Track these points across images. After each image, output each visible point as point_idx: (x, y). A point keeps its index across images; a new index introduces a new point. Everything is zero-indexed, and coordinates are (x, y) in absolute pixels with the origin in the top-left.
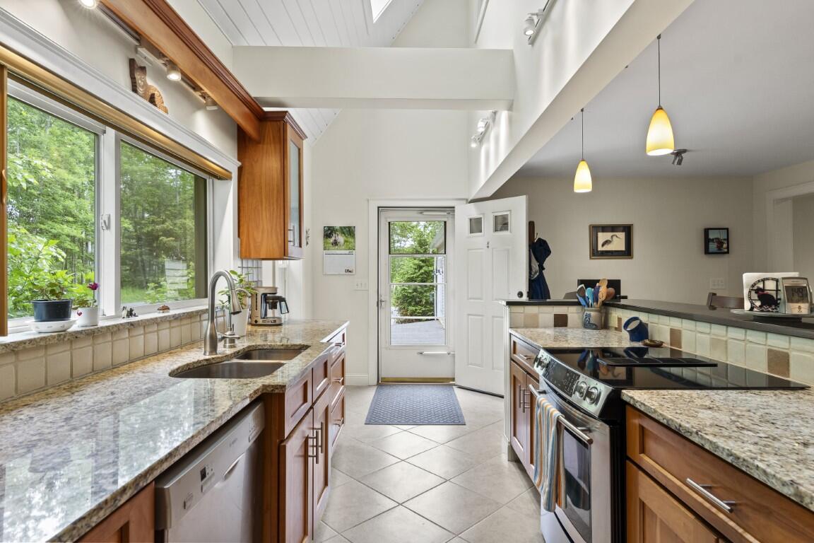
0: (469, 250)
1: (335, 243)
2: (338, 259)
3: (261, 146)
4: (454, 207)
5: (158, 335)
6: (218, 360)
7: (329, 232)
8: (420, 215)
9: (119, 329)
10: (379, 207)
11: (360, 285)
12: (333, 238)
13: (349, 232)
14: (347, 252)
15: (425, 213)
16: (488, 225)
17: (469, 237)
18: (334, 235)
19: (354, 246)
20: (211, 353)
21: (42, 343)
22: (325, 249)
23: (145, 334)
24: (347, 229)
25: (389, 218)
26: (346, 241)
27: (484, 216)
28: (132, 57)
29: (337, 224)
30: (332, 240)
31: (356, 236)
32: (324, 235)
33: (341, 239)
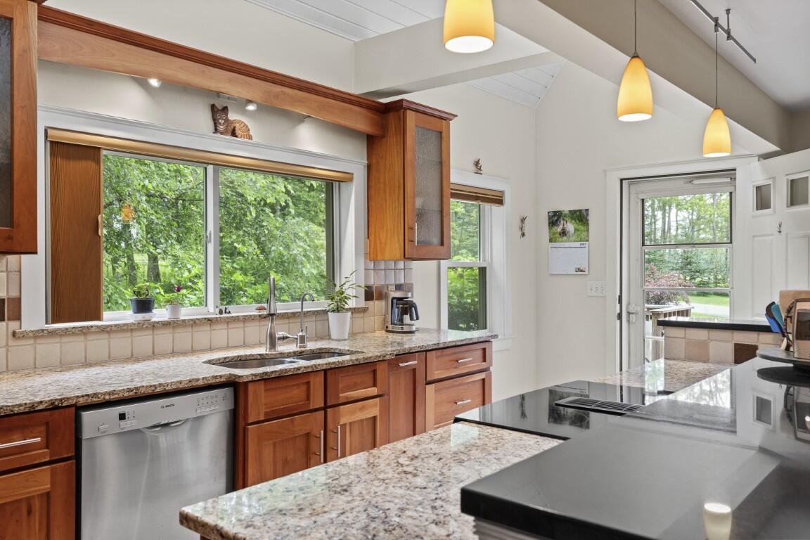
0: (754, 236)
1: (564, 233)
2: (568, 254)
3: (384, 140)
4: (735, 170)
5: (244, 331)
6: (272, 356)
7: (555, 218)
8: (689, 185)
9: (195, 323)
10: (622, 180)
11: (594, 289)
12: (561, 226)
13: (581, 217)
14: (578, 244)
15: (696, 182)
16: (779, 196)
17: (754, 217)
18: (562, 222)
19: (588, 236)
20: (270, 349)
21: (125, 328)
22: (551, 241)
23: (228, 329)
24: (578, 213)
25: (642, 192)
26: (576, 230)
27: (774, 182)
28: (212, 103)
29: (566, 207)
30: (559, 229)
31: (590, 222)
32: (549, 223)
33: (570, 227)
